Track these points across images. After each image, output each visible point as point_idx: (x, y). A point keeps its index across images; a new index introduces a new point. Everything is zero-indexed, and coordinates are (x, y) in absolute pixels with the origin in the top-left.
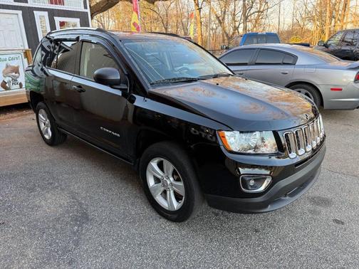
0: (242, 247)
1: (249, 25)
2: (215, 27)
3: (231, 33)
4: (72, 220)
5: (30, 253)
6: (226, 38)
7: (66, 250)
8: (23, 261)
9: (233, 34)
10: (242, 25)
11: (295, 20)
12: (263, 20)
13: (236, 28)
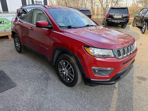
0: (110, 93)
1: (114, 4)
2: (98, 5)
3: (105, 7)
4: (44, 79)
5: (29, 89)
6: (103, 10)
7: (42, 90)
8: (27, 92)
9: (106, 8)
10: (110, 4)
11: (133, 3)
12: (119, 2)
13: (107, 5)
